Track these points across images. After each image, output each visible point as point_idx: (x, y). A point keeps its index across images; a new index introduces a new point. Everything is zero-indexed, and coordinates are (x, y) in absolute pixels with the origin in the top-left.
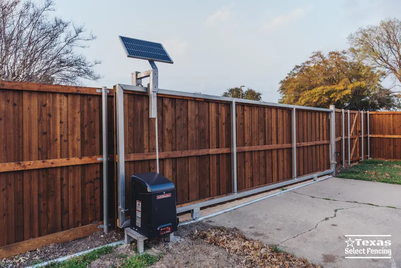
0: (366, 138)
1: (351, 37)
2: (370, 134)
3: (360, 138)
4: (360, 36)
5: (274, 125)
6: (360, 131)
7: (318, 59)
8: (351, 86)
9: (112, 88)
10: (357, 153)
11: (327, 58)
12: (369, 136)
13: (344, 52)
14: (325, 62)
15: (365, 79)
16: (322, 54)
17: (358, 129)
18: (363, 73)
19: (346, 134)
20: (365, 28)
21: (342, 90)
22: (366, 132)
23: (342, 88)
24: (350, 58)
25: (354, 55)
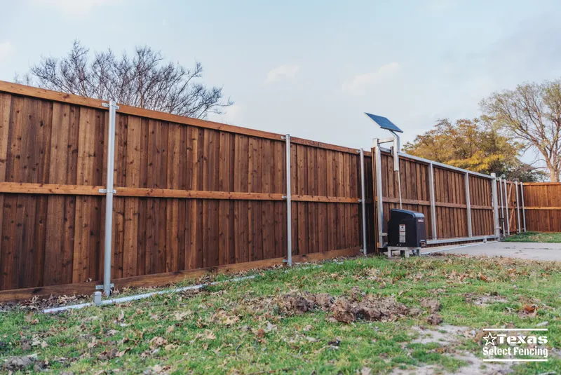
0: (521, 210)
1: (483, 103)
2: (525, 206)
3: (516, 210)
4: (494, 101)
5: (454, 187)
6: (515, 203)
7: (444, 128)
8: (487, 160)
9: (370, 151)
10: (514, 224)
11: (456, 127)
12: (524, 208)
13: (476, 121)
14: (453, 132)
15: (502, 152)
16: (449, 122)
17: (514, 200)
18: (501, 145)
19: (505, 204)
20: (500, 93)
21: (476, 165)
22: (521, 205)
23: (477, 162)
24: (482, 128)
25: (486, 123)
